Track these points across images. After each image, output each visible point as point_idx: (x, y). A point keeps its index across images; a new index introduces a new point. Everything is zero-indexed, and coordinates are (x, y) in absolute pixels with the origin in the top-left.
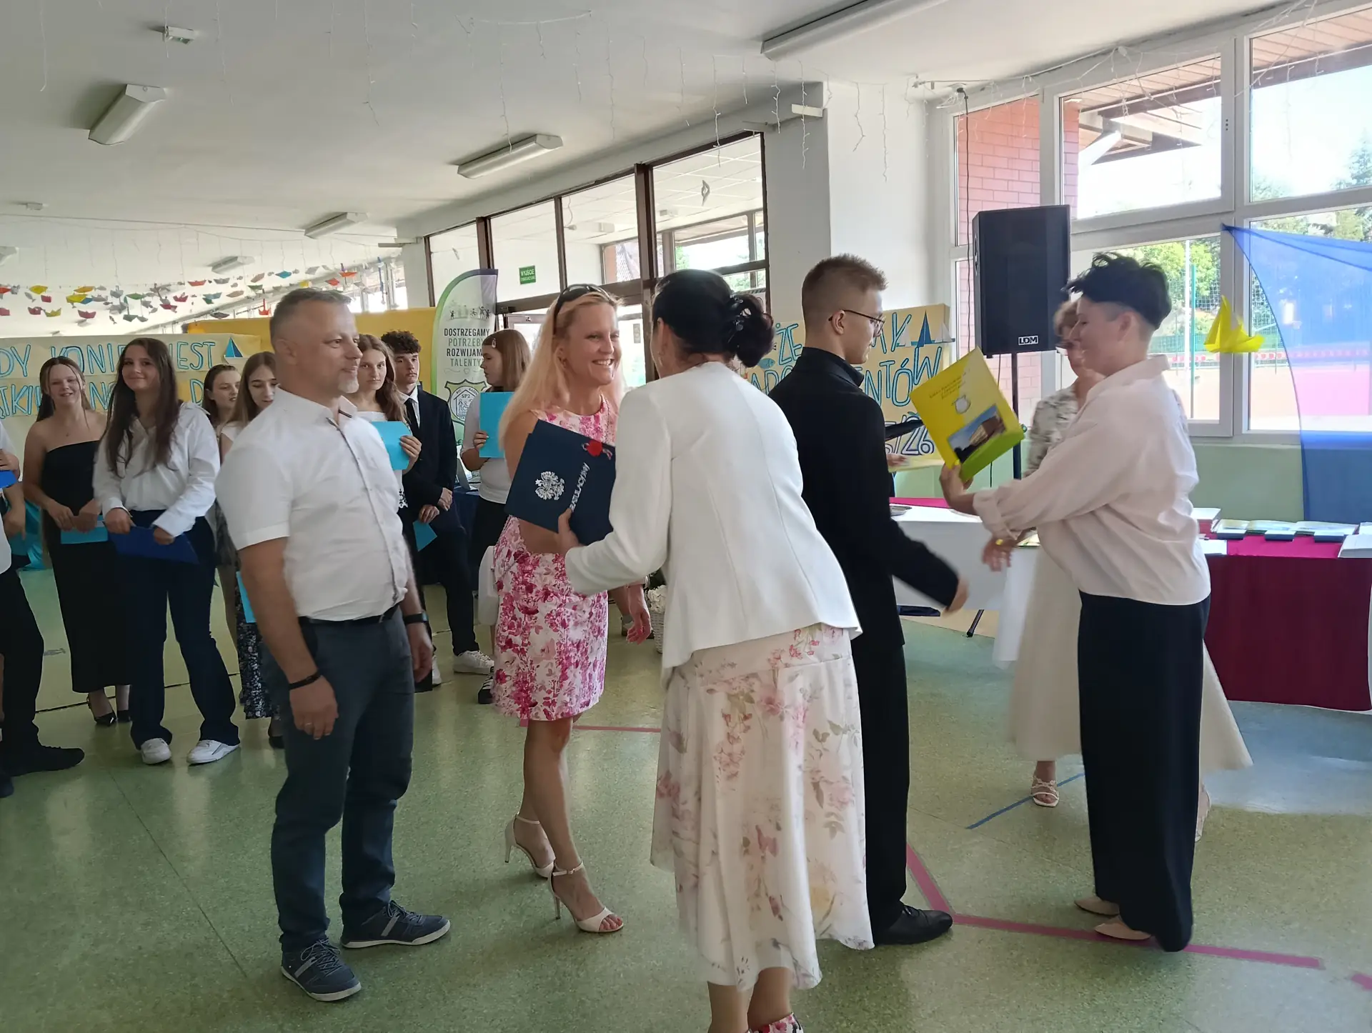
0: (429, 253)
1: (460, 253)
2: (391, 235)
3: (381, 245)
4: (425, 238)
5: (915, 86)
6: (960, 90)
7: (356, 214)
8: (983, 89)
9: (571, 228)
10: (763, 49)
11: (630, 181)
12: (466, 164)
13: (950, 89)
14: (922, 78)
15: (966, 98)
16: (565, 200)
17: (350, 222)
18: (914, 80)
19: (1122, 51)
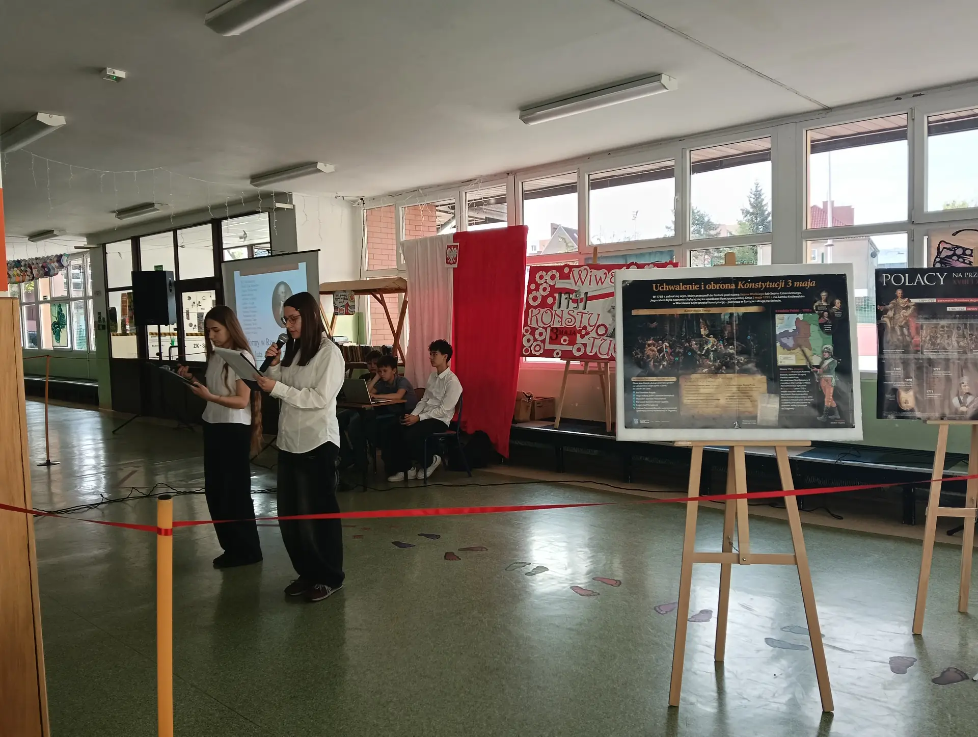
0: (105, 254)
1: (123, 255)
2: (83, 242)
3: (76, 248)
4: (103, 244)
5: (336, 198)
6: (362, 199)
7: (60, 231)
8: (374, 199)
9: (182, 247)
10: (251, 182)
11: (209, 227)
12: (121, 213)
13: (357, 198)
14: (339, 194)
15: (364, 203)
16: (179, 232)
17: (56, 236)
18: (336, 195)
19: (420, 190)
